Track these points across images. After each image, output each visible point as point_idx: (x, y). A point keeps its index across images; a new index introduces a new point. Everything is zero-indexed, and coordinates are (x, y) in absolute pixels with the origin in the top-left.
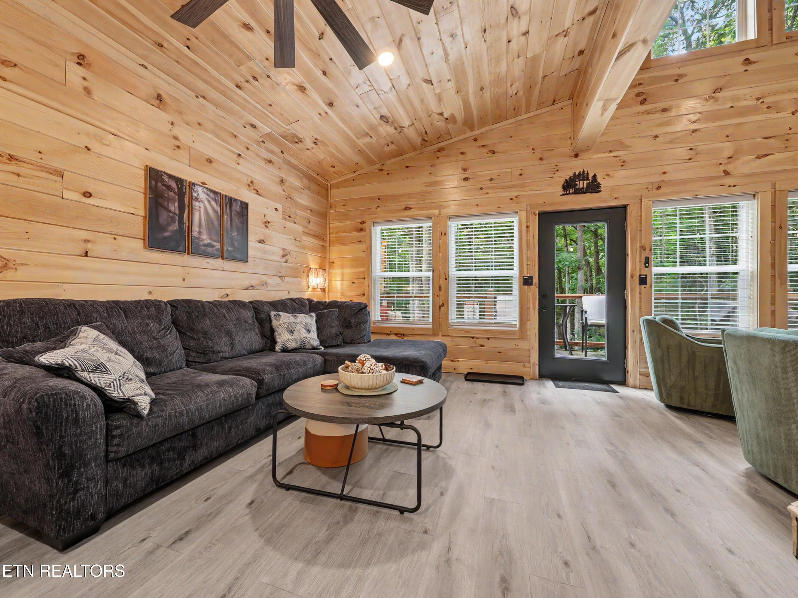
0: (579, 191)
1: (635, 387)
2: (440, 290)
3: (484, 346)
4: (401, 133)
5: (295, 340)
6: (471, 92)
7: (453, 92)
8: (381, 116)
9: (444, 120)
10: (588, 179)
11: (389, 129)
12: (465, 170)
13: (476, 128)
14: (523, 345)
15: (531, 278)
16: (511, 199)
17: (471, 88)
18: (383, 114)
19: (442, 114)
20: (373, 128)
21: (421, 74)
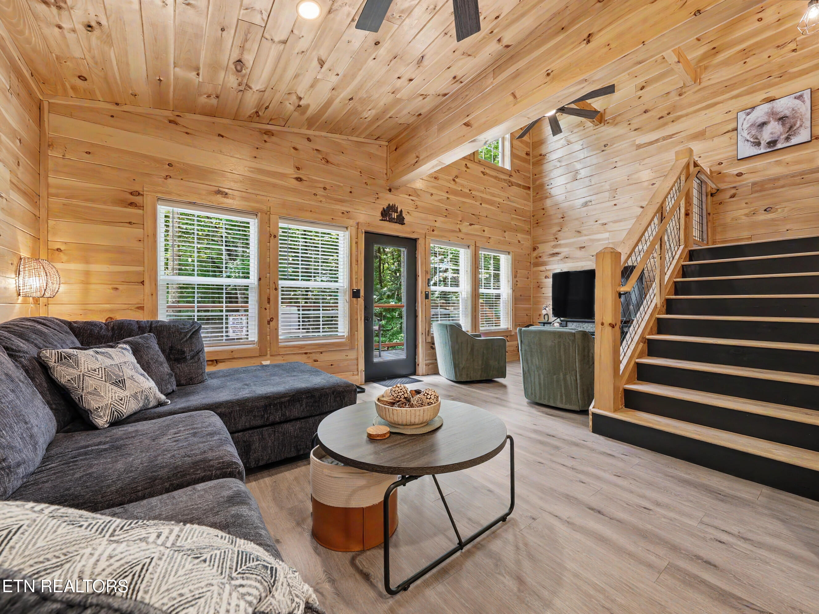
0: (391, 220)
1: (423, 375)
2: (269, 302)
3: (317, 361)
4: (241, 93)
5: (135, 396)
6: (342, 96)
7: (330, 86)
8: (239, 61)
9: (297, 105)
10: (397, 212)
11: (232, 81)
12: (298, 169)
13: (314, 128)
14: (352, 355)
15: (358, 291)
16: (343, 213)
17: (345, 94)
18: (243, 60)
19: (300, 99)
20: (215, 67)
21: (323, 53)
